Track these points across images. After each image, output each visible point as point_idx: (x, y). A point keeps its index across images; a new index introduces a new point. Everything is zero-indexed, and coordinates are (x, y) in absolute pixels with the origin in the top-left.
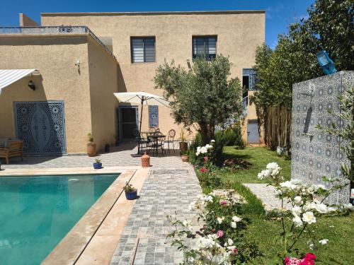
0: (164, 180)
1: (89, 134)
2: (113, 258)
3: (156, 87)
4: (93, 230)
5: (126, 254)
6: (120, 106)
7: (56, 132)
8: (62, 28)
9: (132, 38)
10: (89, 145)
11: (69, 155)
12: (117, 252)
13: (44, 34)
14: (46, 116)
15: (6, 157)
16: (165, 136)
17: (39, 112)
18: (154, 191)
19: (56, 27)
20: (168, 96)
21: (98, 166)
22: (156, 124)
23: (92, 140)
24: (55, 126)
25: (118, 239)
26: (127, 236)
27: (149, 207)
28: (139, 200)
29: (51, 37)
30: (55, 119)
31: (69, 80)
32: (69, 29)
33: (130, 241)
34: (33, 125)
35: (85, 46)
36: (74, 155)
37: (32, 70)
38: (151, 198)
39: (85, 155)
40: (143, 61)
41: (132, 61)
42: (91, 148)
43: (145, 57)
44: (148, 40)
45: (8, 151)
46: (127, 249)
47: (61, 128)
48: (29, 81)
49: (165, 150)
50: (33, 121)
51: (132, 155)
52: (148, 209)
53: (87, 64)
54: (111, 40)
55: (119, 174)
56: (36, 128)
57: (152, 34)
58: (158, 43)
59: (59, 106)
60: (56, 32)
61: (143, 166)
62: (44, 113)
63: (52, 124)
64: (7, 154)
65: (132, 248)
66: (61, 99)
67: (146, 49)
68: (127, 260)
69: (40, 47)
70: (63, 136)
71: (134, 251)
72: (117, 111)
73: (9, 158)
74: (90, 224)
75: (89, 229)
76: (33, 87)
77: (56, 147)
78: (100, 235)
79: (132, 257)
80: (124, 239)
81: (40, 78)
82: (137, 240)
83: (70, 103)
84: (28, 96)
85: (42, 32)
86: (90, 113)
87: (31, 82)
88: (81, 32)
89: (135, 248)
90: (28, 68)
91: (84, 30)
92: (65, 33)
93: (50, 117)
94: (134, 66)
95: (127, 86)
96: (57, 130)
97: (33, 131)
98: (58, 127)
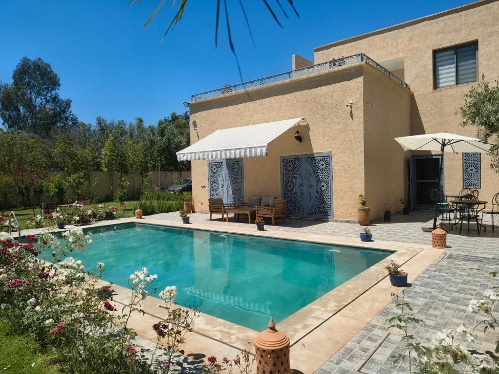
0: (463, 270)
1: (361, 196)
2: (349, 343)
3: (465, 124)
4: (337, 309)
5: (366, 344)
6: (413, 157)
7: (322, 191)
8: (333, 62)
9: (435, 52)
10: (360, 210)
11: (336, 221)
12: (356, 338)
13: (312, 75)
14: (312, 172)
15: (272, 217)
16: (485, 203)
17: (305, 167)
18: (438, 282)
19: (326, 63)
20: (487, 136)
21: (367, 237)
22: (475, 182)
23: (364, 203)
24: (323, 184)
25: (363, 326)
26: (375, 326)
27: (421, 301)
28: (410, 288)
29: (320, 76)
30: (322, 176)
31: (338, 127)
32: (342, 61)
33: (377, 332)
34: (298, 183)
35: (361, 79)
36: (341, 222)
37: (298, 120)
38: (430, 290)
39: (354, 222)
40: (454, 83)
41: (436, 86)
42: (363, 214)
43: (457, 76)
44: (465, 49)
45: (273, 211)
46: (370, 339)
47: (329, 187)
48: (295, 132)
49: (485, 226)
50: (298, 179)
51: (423, 229)
52: (418, 303)
53: (362, 103)
54: (402, 62)
55: (393, 252)
56: (301, 186)
57: (471, 38)
58: (482, 51)
59: (327, 159)
60: (326, 70)
61: (435, 245)
62: (310, 169)
63: (319, 182)
64: (273, 214)
65: (376, 341)
66: (329, 150)
67: (460, 64)
68: (365, 350)
69: (308, 91)
70: (330, 197)
71: (377, 344)
72: (407, 163)
73: (275, 218)
74: (336, 301)
75: (332, 306)
76: (299, 139)
77: (323, 210)
78: (342, 316)
79: (372, 350)
80: (370, 327)
81: (307, 127)
82: (386, 333)
83: (339, 155)
84: (294, 150)
85: (311, 73)
86: (363, 167)
87: (297, 132)
88: (356, 62)
89: (380, 341)
90: (296, 117)
91: (360, 58)
92: (337, 68)
93: (316, 173)
94: (438, 93)
95: (425, 126)
96: (323, 189)
97: (298, 190)
98: (325, 186)
